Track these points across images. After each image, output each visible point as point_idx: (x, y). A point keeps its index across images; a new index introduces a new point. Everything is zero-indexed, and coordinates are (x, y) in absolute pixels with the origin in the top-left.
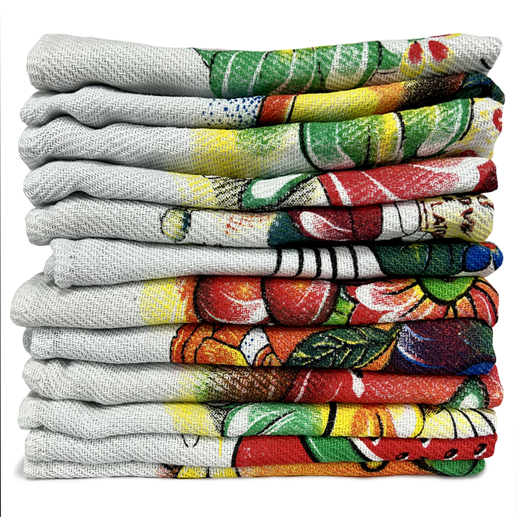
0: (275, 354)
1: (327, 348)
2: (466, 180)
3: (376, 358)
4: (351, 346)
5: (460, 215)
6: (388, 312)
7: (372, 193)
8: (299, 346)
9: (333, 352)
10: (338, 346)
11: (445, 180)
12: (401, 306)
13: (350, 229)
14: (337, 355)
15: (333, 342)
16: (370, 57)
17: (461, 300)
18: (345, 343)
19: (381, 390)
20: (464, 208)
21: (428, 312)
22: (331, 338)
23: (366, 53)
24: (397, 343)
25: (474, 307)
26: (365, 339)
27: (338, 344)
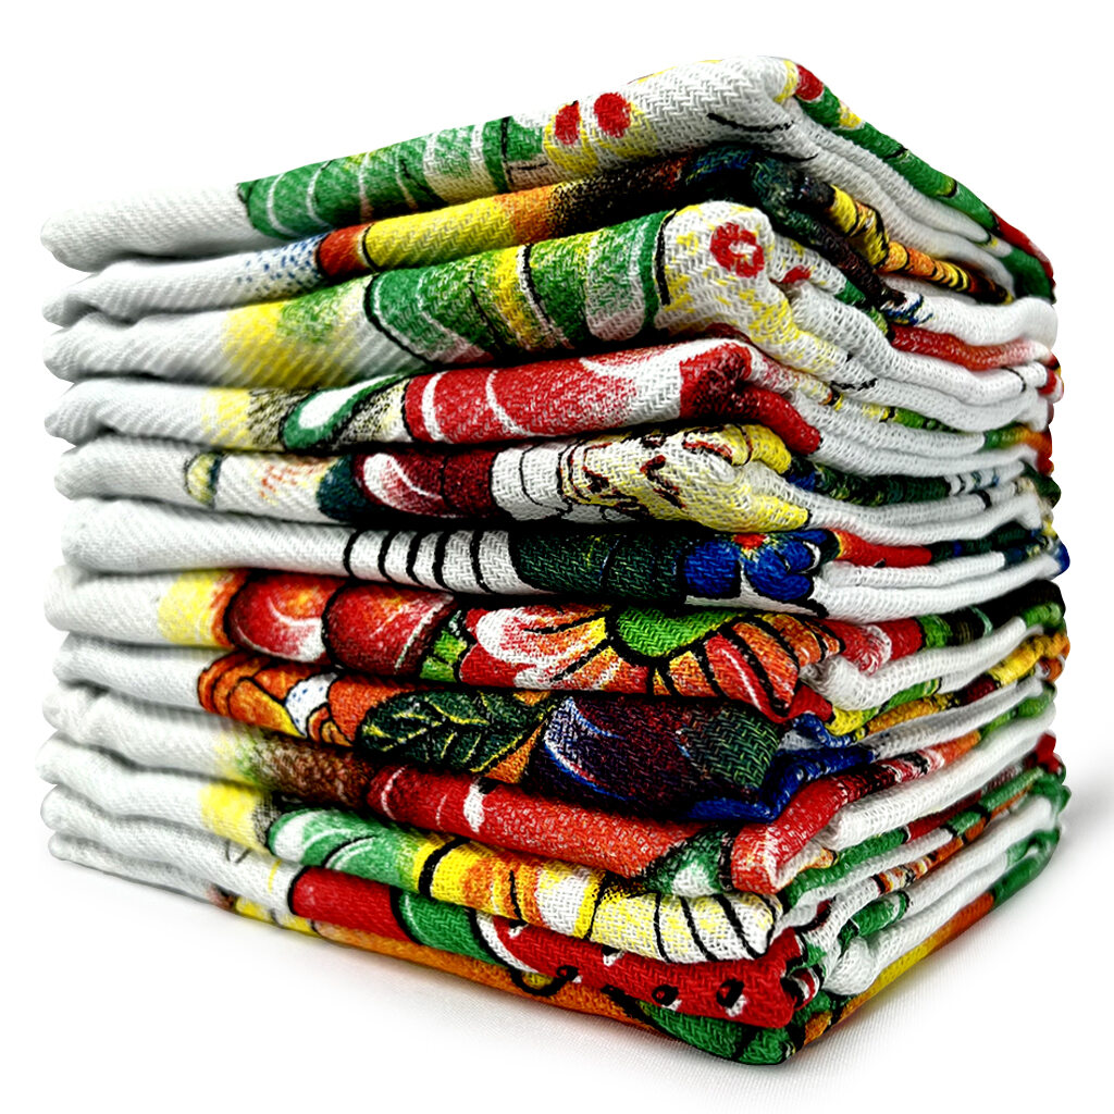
0: (334, 723)
1: (415, 724)
2: (650, 392)
3: (503, 758)
4: (458, 727)
5: (638, 471)
6: (527, 666)
7: (476, 417)
8: (371, 714)
9: (426, 733)
10: (435, 724)
11: (609, 394)
12: (552, 657)
13: (439, 494)
14: (434, 741)
15: (427, 714)
16: (486, 140)
17: (681, 658)
18: (448, 718)
19: (513, 826)
20: (647, 456)
21: (608, 676)
22: (424, 706)
23: (480, 134)
24: (543, 733)
25: (709, 675)
26: (484, 716)
27: (435, 720)
